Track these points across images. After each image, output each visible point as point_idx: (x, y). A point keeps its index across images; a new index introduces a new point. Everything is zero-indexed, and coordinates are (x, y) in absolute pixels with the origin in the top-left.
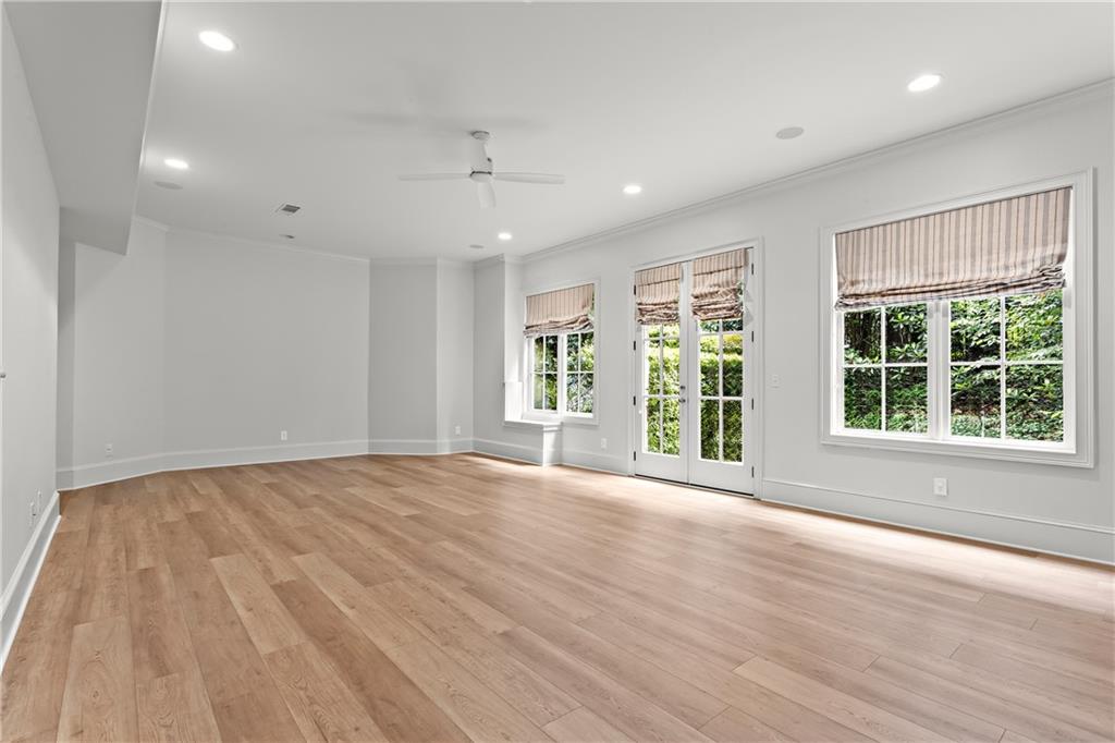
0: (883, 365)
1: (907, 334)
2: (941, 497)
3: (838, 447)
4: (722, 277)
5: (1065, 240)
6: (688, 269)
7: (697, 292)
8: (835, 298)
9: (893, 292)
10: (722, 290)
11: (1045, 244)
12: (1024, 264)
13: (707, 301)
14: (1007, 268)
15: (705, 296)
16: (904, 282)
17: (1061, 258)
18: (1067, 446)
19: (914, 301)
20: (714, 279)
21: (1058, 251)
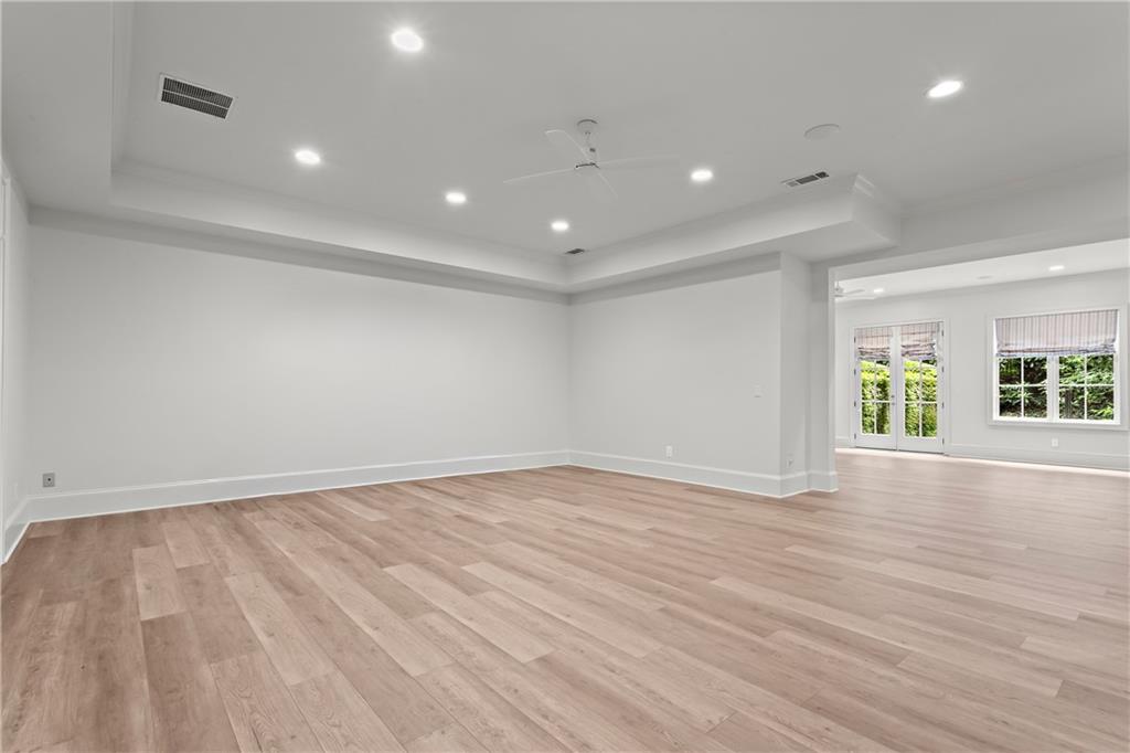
0: (1023, 385)
1: (1035, 371)
2: (1055, 448)
3: (996, 426)
4: (922, 336)
5: (1115, 333)
6: (896, 332)
7: (904, 344)
8: (996, 351)
9: (1030, 351)
10: (922, 344)
11: (1106, 333)
12: (1097, 342)
13: (911, 349)
14: (1088, 343)
15: (909, 346)
16: (1035, 346)
17: (1114, 340)
18: (1116, 421)
19: (1042, 356)
20: (917, 337)
21: (1112, 337)
